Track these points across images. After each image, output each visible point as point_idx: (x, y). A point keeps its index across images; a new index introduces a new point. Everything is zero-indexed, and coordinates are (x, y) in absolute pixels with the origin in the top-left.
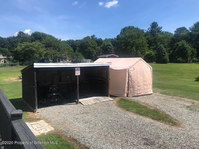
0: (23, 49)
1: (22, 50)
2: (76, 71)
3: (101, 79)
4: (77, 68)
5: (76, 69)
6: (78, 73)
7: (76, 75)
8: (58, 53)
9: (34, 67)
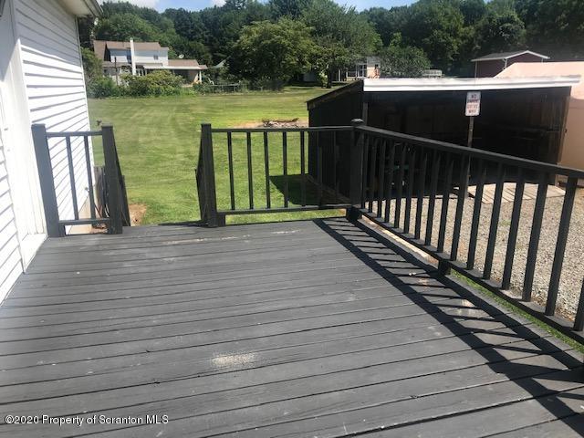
0: (256, 43)
1: (253, 45)
2: (468, 104)
3: (535, 130)
4: (473, 93)
5: (469, 96)
6: (473, 109)
7: (468, 114)
8: (347, 50)
9: (366, 89)
